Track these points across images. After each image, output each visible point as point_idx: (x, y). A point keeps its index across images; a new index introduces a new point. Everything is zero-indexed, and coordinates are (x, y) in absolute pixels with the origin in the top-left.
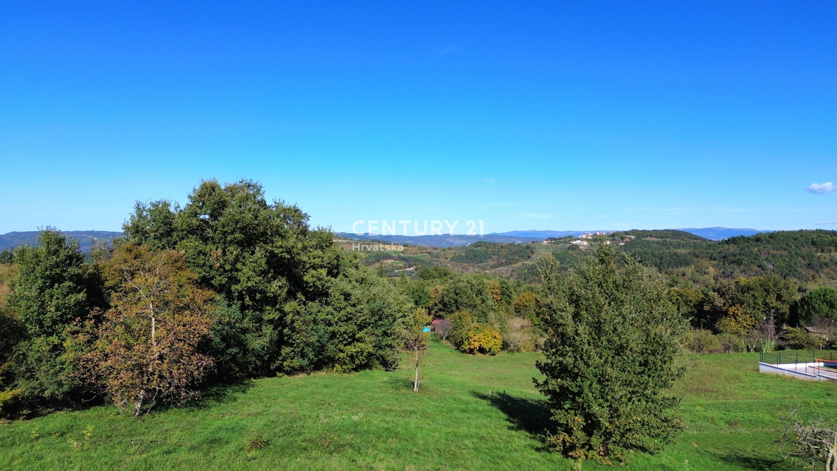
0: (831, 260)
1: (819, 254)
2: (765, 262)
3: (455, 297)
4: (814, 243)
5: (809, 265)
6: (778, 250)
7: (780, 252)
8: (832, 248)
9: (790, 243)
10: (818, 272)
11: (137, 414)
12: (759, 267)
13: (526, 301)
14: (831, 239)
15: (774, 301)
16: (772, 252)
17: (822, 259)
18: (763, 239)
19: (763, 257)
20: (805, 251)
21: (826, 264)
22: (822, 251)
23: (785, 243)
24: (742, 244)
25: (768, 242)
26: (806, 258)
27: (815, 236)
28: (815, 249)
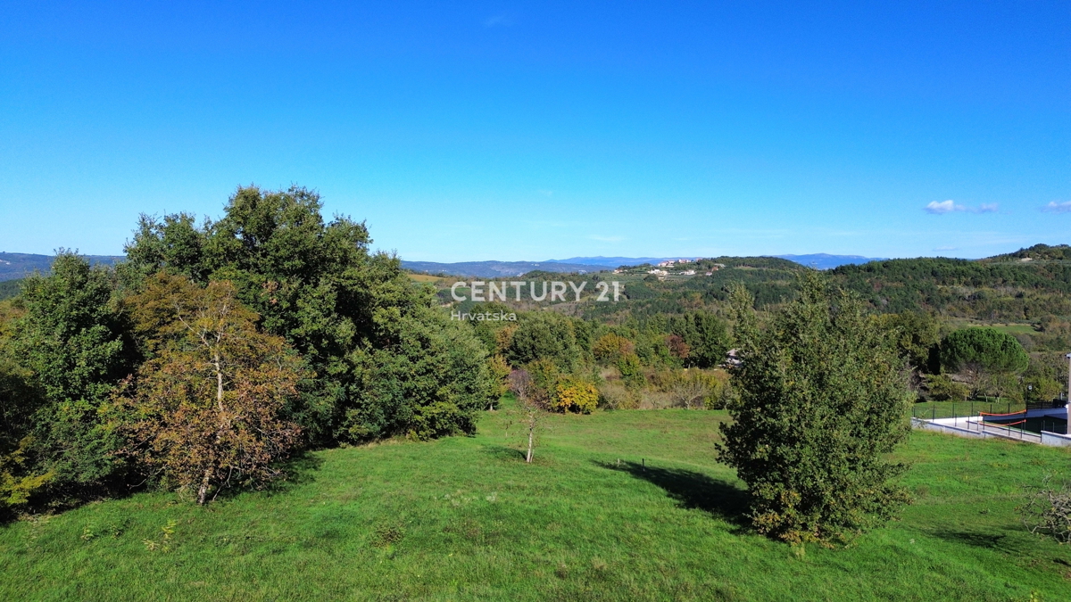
0: (953, 294)
1: (939, 287)
2: (878, 296)
3: (532, 342)
4: (934, 274)
5: (928, 300)
6: (892, 281)
7: (895, 284)
8: (955, 279)
9: (907, 274)
10: (938, 308)
11: (201, 502)
12: (871, 301)
13: (608, 346)
14: (954, 268)
15: (910, 343)
16: (886, 284)
17: (943, 293)
18: (876, 268)
19: (876, 290)
20: (924, 283)
21: (948, 299)
22: (944, 283)
23: (901, 272)
24: (852, 274)
25: (882, 271)
26: (925, 291)
27: (935, 265)
28: (935, 280)
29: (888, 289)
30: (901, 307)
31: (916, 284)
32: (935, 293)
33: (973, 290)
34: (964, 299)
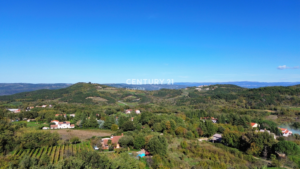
0: (285, 98)
1: (281, 95)
2: (262, 98)
3: (154, 145)
5: (278, 99)
7: (268, 94)
8: (286, 93)
10: (281, 102)
12: (260, 100)
13: (180, 130)
14: (285, 89)
15: (266, 142)
16: (265, 94)
18: (262, 89)
20: (276, 94)
23: (269, 91)
24: (255, 91)
27: (280, 89)
29: (266, 96)
30: (270, 102)
31: (274, 94)
32: (280, 97)
33: (291, 96)
34: (288, 99)
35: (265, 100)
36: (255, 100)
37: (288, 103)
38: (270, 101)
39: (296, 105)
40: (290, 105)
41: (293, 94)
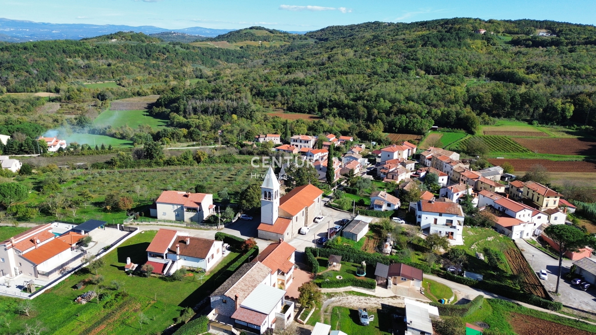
29: (37, 63)
30: (46, 75)
31: (54, 59)
32: (65, 64)
33: (86, 62)
34: (81, 68)
35: (37, 71)
36: (15, 73)
37: (81, 75)
38: (46, 73)
39: (95, 79)
40: (84, 80)
41: (89, 57)
